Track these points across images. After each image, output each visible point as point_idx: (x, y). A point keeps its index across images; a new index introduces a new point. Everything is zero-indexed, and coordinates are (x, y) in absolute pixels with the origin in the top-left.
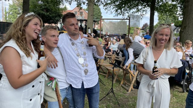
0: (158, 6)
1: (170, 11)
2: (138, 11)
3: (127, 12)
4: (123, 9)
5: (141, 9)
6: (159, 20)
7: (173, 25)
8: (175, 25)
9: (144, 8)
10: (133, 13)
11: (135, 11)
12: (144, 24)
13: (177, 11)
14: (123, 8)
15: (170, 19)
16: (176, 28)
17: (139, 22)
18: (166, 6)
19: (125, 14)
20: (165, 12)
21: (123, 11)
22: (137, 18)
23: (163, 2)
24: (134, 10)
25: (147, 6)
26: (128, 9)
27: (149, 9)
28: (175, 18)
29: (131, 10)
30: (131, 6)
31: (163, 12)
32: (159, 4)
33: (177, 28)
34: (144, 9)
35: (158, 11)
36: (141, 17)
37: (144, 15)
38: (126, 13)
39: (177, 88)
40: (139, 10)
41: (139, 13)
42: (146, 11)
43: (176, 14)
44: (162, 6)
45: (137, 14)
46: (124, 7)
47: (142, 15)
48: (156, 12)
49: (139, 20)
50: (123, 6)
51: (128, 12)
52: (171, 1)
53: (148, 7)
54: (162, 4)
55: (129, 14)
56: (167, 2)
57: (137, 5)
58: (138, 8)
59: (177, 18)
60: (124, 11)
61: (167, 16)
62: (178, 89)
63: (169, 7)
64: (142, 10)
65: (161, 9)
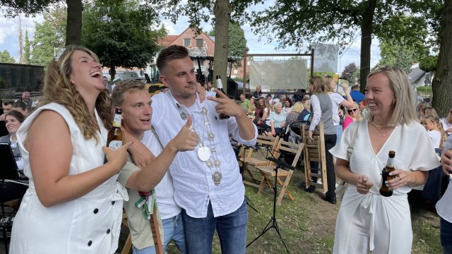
0: (380, 22)
1: (408, 33)
2: (333, 34)
3: (306, 37)
4: (297, 30)
5: (339, 31)
6: (382, 54)
7: (416, 66)
8: (422, 68)
9: (347, 27)
10: (320, 39)
11: (325, 35)
12: (347, 65)
13: (426, 33)
14: (296, 28)
15: (409, 53)
16: (424, 74)
17: (334, 60)
18: (400, 23)
19: (302, 42)
20: (397, 37)
21: (297, 36)
22: (331, 52)
23: (392, 14)
24: (323, 33)
25: (354, 23)
26: (309, 31)
27: (359, 30)
28: (421, 50)
29: (317, 33)
30: (315, 23)
31: (392, 37)
32: (382, 19)
33: (427, 73)
34: (346, 31)
35: (380, 36)
36: (341, 49)
37: (346, 44)
38: (303, 40)
39: (428, 218)
40: (334, 32)
41: (335, 41)
42: (351, 35)
43: (423, 41)
44: (390, 23)
45: (330, 42)
46: (300, 26)
47: (341, 45)
48: (376, 37)
49: (336, 56)
50: (298, 23)
51: (308, 39)
52: (411, 12)
53: (356, 27)
54: (390, 17)
55: (312, 42)
56: (400, 14)
57: (331, 22)
58: (333, 27)
59: (425, 50)
60: (299, 35)
61: (402, 45)
62: (432, 219)
63: (405, 25)
64: (342, 32)
65: (386, 30)
